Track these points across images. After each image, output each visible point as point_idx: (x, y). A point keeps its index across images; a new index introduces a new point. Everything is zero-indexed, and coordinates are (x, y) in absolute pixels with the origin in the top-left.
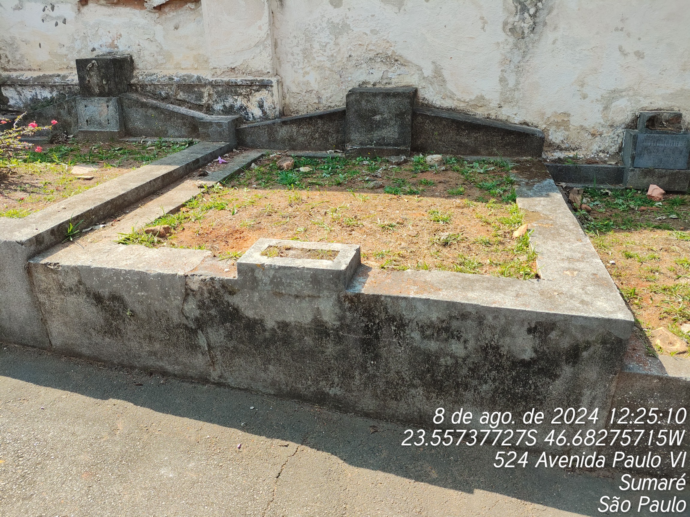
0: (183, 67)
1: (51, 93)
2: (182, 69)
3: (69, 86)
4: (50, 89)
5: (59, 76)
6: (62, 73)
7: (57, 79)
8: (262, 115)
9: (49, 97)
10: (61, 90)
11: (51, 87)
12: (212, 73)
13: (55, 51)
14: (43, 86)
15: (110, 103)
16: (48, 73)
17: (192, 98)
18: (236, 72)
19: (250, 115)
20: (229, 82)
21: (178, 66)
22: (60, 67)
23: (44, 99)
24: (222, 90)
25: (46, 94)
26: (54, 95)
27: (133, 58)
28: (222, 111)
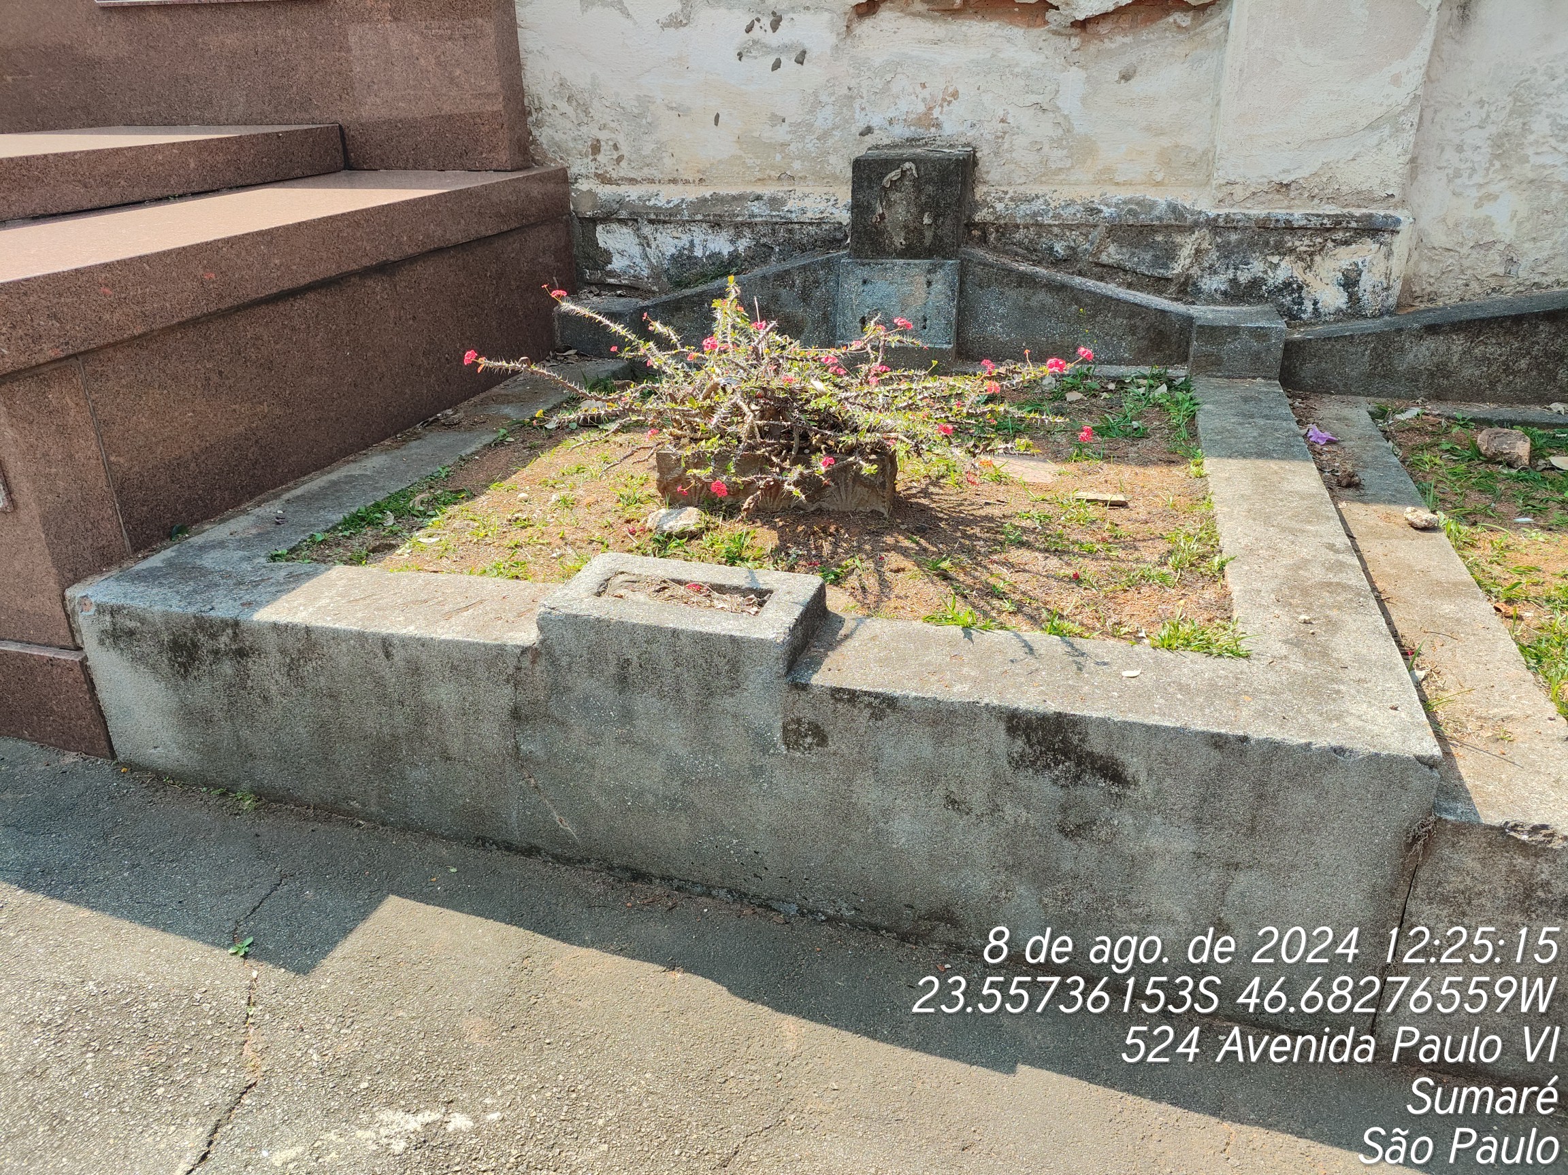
0: (1121, 179)
1: (732, 242)
2: (1117, 184)
3: (790, 226)
4: (732, 232)
5: (758, 198)
6: (767, 191)
7: (756, 208)
8: (1344, 307)
9: (725, 253)
10: (764, 235)
11: (737, 226)
12: (1220, 196)
13: (756, 134)
14: (716, 225)
15: (939, 274)
16: (723, 191)
17: (1142, 261)
18: (1292, 194)
19: (1308, 305)
20: (1268, 218)
21: (1106, 176)
22: (759, 175)
23: (709, 257)
24: (1240, 242)
25: (721, 244)
26: (741, 249)
27: (978, 155)
28: (1225, 293)
